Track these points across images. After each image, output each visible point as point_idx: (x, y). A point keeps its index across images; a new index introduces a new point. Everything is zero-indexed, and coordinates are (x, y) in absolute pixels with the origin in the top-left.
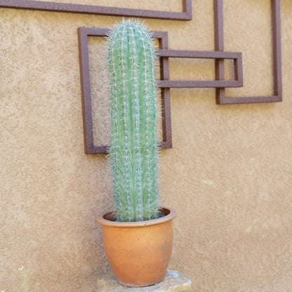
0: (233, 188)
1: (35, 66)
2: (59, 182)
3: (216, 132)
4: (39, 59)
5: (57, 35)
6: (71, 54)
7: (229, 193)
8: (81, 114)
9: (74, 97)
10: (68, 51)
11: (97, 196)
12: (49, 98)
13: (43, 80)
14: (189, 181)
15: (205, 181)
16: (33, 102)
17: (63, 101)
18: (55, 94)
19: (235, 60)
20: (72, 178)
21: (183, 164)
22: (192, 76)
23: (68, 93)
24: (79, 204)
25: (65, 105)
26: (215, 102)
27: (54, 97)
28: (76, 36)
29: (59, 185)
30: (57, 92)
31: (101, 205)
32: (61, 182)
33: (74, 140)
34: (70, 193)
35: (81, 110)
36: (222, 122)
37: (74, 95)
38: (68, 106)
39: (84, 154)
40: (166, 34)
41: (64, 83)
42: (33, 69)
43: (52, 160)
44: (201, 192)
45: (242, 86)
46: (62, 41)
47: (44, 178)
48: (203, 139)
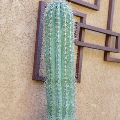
0: (106, 110)
1: (12, 19)
2: (14, 96)
3: (102, 77)
4: (15, 15)
5: (28, 2)
6: (33, 16)
7: (104, 113)
8: (33, 54)
9: (31, 43)
10: (32, 14)
11: (35, 108)
12: (16, 40)
13: (15, 29)
14: (85, 104)
15: (92, 105)
16: (7, 42)
17: (24, 44)
18: (20, 39)
19: (117, 37)
20: (22, 94)
21: (83, 93)
22: (94, 42)
23: (28, 40)
24: (24, 112)
25: (25, 47)
26: (103, 59)
27: (20, 41)
28: (38, 6)
29: (14, 98)
30: (21, 38)
31: (37, 113)
32: (15, 97)
33: (27, 70)
34: (20, 105)
35: (34, 52)
36: (105, 71)
37: (32, 41)
38: (27, 48)
39: (32, 80)
40: (86, 15)
41: (27, 33)
42: (10, 21)
43: (12, 81)
44: (90, 111)
45: (119, 52)
46: (30, 7)
47: (5, 93)
48: (95, 80)
